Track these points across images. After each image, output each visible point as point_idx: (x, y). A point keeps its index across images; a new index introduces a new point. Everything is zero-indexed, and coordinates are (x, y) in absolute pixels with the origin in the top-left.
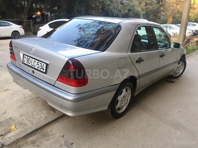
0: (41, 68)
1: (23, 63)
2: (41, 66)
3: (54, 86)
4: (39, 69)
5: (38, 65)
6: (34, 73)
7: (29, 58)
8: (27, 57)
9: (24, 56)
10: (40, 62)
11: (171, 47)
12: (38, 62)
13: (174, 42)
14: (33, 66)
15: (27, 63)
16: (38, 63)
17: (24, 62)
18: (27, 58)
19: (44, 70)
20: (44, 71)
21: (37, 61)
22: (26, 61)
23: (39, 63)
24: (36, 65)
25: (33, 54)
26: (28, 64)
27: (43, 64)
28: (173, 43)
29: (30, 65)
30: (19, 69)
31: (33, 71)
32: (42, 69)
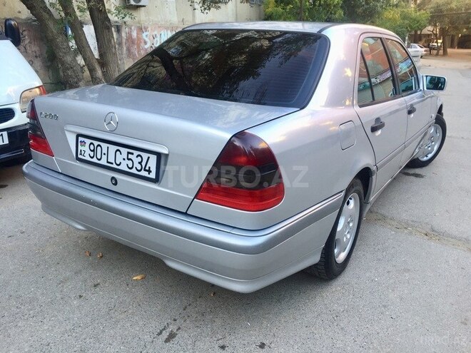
0: (139, 168)
1: (78, 159)
2: (140, 163)
3: (185, 214)
4: (134, 171)
5: (129, 159)
6: (116, 184)
7: (96, 143)
8: (88, 141)
9: (80, 139)
10: (136, 153)
11: (421, 88)
12: (129, 153)
13: (427, 76)
14: (114, 166)
15: (92, 158)
16: (130, 156)
17: (79, 156)
18: (91, 143)
19: (149, 171)
20: (153, 175)
21: (124, 151)
22: (88, 152)
23: (132, 154)
24: (122, 161)
25: (111, 132)
26: (95, 160)
27: (145, 156)
28: (425, 78)
29: (103, 162)
30: (62, 177)
31: (113, 178)
32: (145, 170)
